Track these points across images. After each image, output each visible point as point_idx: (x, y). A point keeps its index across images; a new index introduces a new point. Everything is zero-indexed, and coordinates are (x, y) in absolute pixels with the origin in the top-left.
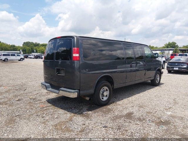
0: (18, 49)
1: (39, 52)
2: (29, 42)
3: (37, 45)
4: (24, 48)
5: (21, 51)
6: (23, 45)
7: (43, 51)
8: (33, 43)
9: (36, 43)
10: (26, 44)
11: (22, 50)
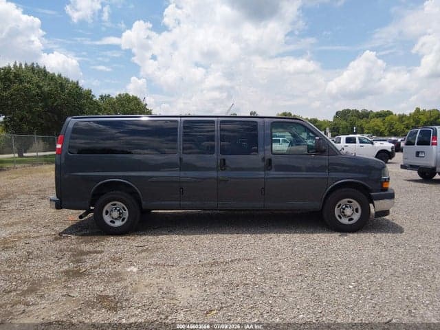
0: (324, 127)
1: (366, 131)
2: (348, 110)
3: (366, 115)
4: (336, 124)
5: (328, 130)
6: (335, 117)
7: (376, 128)
8: (358, 111)
9: (364, 111)
10: (342, 115)
11: (330, 129)
